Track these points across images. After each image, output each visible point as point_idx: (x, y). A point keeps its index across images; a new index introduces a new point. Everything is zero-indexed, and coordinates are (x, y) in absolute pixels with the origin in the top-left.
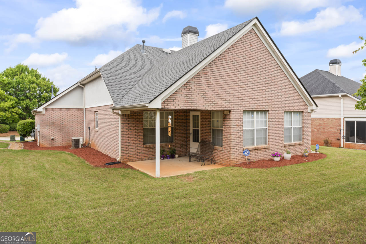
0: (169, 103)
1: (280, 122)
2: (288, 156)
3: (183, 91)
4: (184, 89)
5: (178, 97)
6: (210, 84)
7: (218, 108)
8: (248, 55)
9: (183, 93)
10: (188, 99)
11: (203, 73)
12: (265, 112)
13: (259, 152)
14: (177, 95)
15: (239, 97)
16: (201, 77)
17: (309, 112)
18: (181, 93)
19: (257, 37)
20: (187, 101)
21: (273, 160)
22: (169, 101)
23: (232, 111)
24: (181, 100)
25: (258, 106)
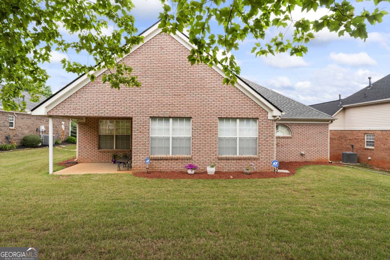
0: (58, 110)
1: (213, 130)
2: (211, 170)
3: (72, 100)
4: (73, 98)
5: (68, 105)
6: (105, 92)
7: (115, 115)
8: (158, 59)
9: (73, 102)
10: (79, 107)
11: (96, 82)
12: (188, 119)
13: (174, 163)
14: (66, 103)
15: (143, 104)
16: (93, 86)
17: (268, 119)
18: (71, 102)
19: (170, 38)
20: (77, 109)
21: (187, 173)
22: (57, 109)
23: (133, 117)
24: (70, 108)
25: (173, 113)
